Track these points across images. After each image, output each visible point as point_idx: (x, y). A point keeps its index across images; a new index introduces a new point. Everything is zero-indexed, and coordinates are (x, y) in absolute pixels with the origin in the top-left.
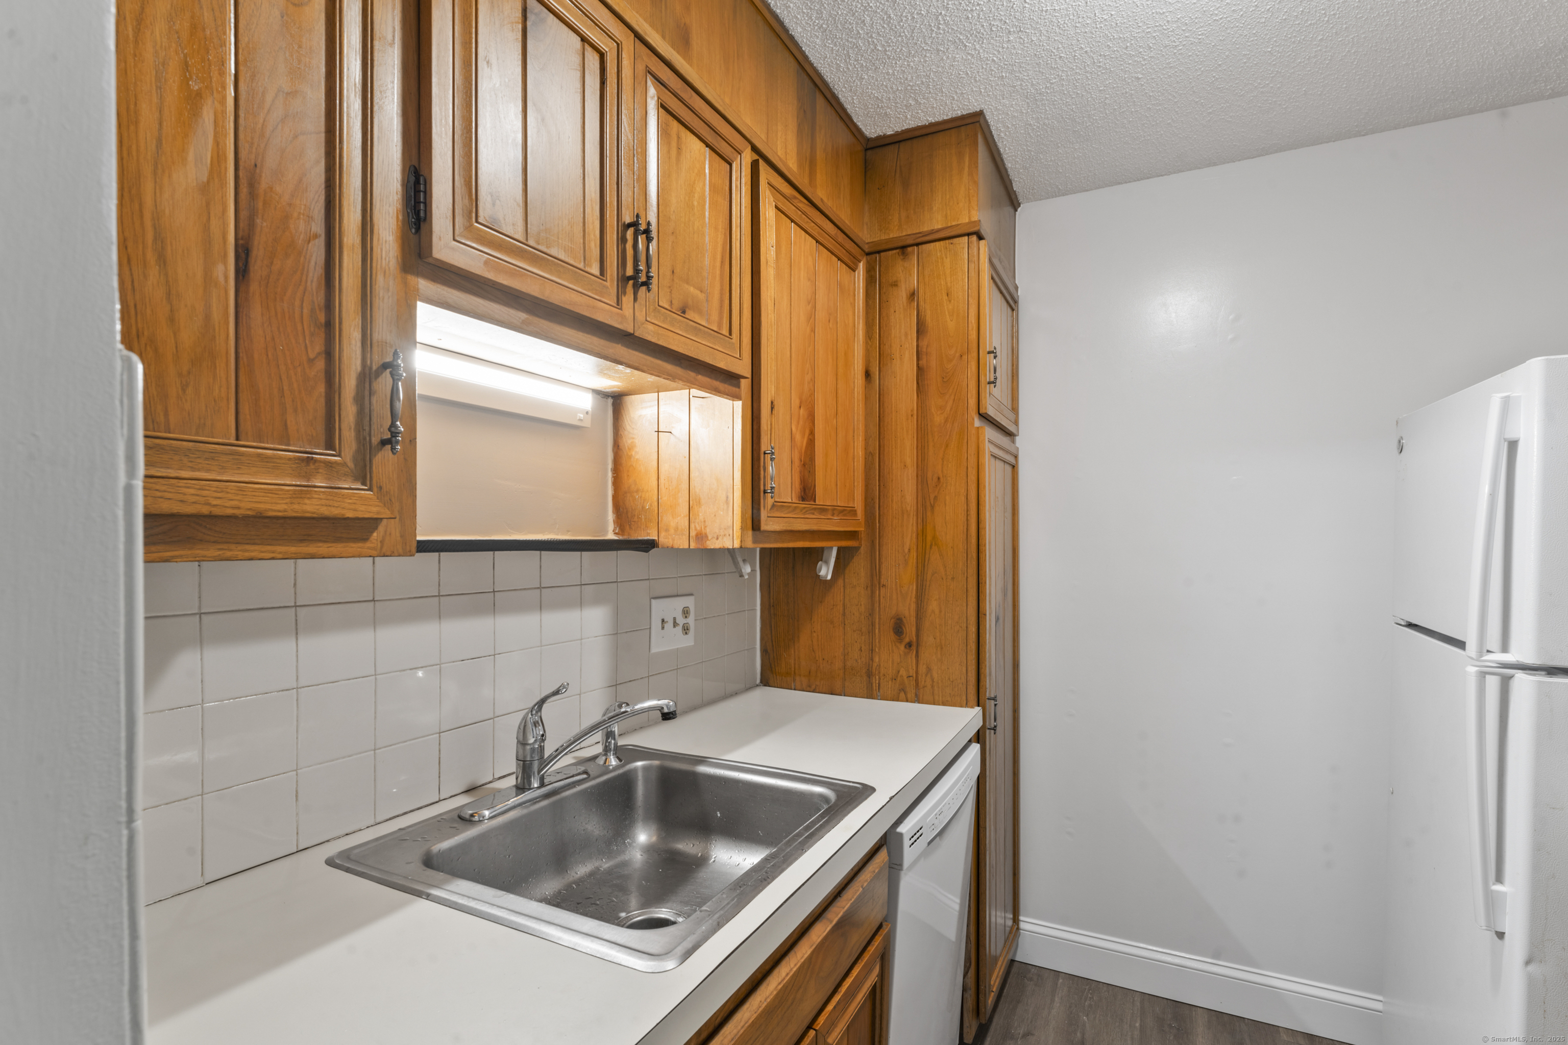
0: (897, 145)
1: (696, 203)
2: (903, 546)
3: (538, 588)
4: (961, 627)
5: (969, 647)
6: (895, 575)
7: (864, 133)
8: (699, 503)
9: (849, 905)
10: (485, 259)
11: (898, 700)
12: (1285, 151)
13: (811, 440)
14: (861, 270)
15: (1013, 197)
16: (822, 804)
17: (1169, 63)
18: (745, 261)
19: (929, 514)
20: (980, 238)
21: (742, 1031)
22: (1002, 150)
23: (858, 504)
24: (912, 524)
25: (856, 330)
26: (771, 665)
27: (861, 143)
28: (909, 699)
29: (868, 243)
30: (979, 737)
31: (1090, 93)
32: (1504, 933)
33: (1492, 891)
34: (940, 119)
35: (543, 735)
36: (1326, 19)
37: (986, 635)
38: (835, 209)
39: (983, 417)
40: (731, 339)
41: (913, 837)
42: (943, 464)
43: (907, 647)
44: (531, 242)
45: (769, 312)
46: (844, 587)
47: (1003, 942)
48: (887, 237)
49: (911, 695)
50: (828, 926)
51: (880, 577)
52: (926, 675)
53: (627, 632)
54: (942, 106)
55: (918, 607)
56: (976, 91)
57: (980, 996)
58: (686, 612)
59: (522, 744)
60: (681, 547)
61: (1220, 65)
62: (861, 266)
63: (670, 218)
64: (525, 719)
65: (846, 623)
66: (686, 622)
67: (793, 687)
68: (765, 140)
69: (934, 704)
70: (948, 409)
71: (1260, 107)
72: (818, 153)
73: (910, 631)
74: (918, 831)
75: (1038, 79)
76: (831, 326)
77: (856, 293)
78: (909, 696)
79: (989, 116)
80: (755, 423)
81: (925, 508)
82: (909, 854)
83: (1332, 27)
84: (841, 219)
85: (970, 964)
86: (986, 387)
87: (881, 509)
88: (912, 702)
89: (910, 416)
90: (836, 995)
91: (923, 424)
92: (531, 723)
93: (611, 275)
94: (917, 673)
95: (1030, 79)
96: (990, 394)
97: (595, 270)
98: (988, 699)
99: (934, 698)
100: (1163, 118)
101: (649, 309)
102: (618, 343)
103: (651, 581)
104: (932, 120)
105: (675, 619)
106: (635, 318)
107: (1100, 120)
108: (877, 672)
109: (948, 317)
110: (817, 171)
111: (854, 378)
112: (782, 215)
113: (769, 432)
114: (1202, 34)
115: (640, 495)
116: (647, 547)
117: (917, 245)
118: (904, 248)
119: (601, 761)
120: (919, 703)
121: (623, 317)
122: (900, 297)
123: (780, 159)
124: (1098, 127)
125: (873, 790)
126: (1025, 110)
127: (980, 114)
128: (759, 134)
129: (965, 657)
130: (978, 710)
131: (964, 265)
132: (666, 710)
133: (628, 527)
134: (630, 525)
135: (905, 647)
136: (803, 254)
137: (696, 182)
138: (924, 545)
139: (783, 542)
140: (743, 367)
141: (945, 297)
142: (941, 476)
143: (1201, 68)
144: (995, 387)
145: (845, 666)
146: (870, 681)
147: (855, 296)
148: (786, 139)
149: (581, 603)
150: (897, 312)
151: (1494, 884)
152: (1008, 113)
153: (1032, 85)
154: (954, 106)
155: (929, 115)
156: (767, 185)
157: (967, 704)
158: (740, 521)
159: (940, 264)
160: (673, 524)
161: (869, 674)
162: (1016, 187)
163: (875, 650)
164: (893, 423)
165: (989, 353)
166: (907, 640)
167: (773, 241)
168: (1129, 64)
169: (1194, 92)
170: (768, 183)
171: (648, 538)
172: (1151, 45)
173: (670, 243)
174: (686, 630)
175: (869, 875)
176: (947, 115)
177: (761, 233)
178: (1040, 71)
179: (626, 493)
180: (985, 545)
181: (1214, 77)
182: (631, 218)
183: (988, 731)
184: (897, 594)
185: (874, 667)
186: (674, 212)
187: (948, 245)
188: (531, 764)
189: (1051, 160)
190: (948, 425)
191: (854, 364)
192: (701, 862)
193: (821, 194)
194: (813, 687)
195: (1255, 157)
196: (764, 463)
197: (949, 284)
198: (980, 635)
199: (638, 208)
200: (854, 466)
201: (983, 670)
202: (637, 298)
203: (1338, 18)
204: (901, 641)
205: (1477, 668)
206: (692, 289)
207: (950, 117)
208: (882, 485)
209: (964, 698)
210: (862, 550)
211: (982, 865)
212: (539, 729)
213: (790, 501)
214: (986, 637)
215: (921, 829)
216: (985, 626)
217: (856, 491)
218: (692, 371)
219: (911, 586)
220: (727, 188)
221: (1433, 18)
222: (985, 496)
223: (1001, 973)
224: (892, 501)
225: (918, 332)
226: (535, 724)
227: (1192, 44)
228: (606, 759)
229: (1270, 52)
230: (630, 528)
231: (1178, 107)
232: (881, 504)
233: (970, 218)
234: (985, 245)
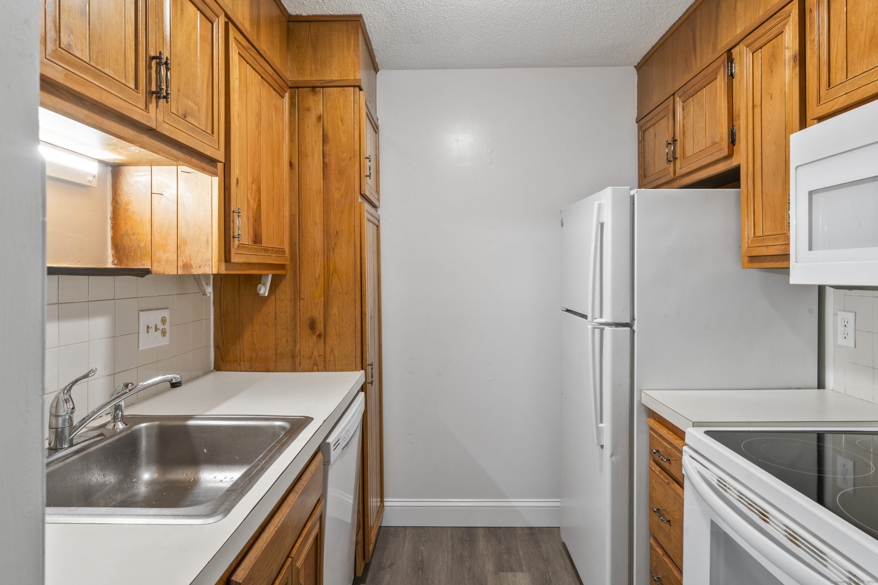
0: (309, 23)
1: (192, 47)
2: (315, 274)
3: (57, 304)
4: (352, 323)
5: (357, 334)
6: (310, 292)
7: (287, 11)
8: (185, 243)
9: (306, 483)
10: (65, 73)
11: (312, 371)
12: (512, 68)
13: (259, 204)
14: (287, 98)
15: (376, 65)
16: (280, 431)
17: (460, 14)
18: (222, 87)
19: (331, 254)
20: (361, 89)
21: (260, 553)
22: (371, 38)
23: (286, 247)
24: (321, 260)
25: (284, 136)
26: (222, 356)
27: (285, 17)
28: (320, 370)
29: (290, 81)
30: (363, 389)
31: (421, 19)
32: (603, 445)
33: (599, 427)
34: (337, 14)
35: (73, 408)
36: (530, 11)
37: (366, 326)
38: (271, 57)
39: (363, 196)
40: (213, 136)
41: (335, 445)
42: (340, 223)
43: (318, 337)
44: (93, 64)
45: (235, 120)
46: (275, 300)
47: (376, 512)
48: (303, 79)
49: (321, 367)
50: (296, 496)
51: (300, 294)
52: (331, 354)
53: (122, 335)
54: (338, 7)
55: (325, 311)
56: (359, 4)
57: (365, 547)
58: (164, 321)
59: (56, 416)
60: (171, 273)
61: (484, 20)
62: (287, 95)
63: (177, 54)
64: (57, 398)
65: (277, 324)
66: (164, 328)
67: (239, 370)
68: (232, 9)
69: (336, 371)
70: (343, 189)
71: (501, 44)
72: (261, 21)
73: (320, 327)
74: (337, 442)
75: (394, 5)
76: (270, 132)
77: (284, 112)
78: (320, 368)
79: (365, 18)
80: (226, 192)
81: (329, 250)
82: (334, 454)
83: (532, 15)
84: (275, 64)
85: (360, 527)
86: (365, 178)
87: (301, 250)
88: (322, 371)
89: (319, 193)
90: (300, 538)
91: (327, 198)
92: (62, 400)
93: (142, 90)
94: (325, 352)
95: (389, 4)
96: (367, 183)
97: (132, 85)
98: (368, 365)
99: (335, 368)
100: (456, 40)
101: (165, 114)
102: (144, 135)
103: (139, 298)
104: (331, 13)
105: (156, 325)
106: (157, 119)
107: (425, 34)
108: (298, 355)
109: (342, 134)
110: (261, 32)
111: (283, 166)
112: (242, 59)
113: (236, 198)
114: (476, 4)
115: (136, 237)
116: (144, 274)
117: (323, 87)
118: (314, 88)
119: (110, 426)
120: (326, 371)
121: (150, 118)
122: (311, 118)
123: (241, 23)
124: (424, 37)
125: (312, 419)
126: (386, 20)
127: (360, 16)
128: (228, 5)
129: (355, 341)
130: (363, 372)
131: (351, 104)
132: (174, 381)
133: (125, 260)
134: (127, 258)
135: (317, 337)
136: (254, 85)
137: (192, 33)
138: (328, 273)
139: (243, 270)
140: (220, 156)
141: (340, 122)
142: (338, 231)
143: (475, 20)
144: (370, 179)
145: (276, 352)
146: (293, 361)
147: (283, 114)
148: (243, 10)
149: (88, 315)
150: (309, 127)
151: (599, 424)
152: (376, 19)
153: (391, 8)
154: (346, 9)
155: (330, 10)
156: (233, 39)
157: (356, 369)
158: (217, 256)
159: (337, 101)
160: (164, 257)
161: (293, 356)
162: (377, 60)
163: (297, 340)
164: (308, 196)
165: (366, 158)
166: (318, 333)
167: (237, 75)
168: (441, 9)
169: (471, 30)
170: (234, 38)
171: (143, 267)
172: (452, 3)
173: (177, 71)
174: (164, 333)
175: (314, 467)
176: (341, 13)
177: (231, 69)
178: (395, 2)
179: (124, 235)
180: (365, 273)
181: (481, 25)
182: (154, 54)
183: (368, 384)
184: (311, 304)
185: (296, 352)
186: (179, 51)
187: (341, 90)
188: (64, 430)
189: (398, 49)
190: (343, 200)
191: (283, 157)
192: (195, 482)
193: (263, 47)
194: (254, 368)
195: (499, 68)
196: (233, 218)
197: (342, 114)
198: (363, 327)
199: (159, 47)
200: (283, 222)
201: (365, 348)
202: (158, 106)
203: (535, 12)
204: (314, 333)
205: (592, 326)
206: (190, 102)
207: (343, 14)
208: (301, 235)
209: (354, 365)
210: (288, 276)
211: (365, 466)
212: (70, 405)
213: (247, 243)
214: (366, 328)
215: (338, 440)
216: (366, 321)
217: (285, 239)
218: (189, 156)
219: (320, 299)
220: (210, 38)
221: (571, 22)
222: (365, 243)
223: (376, 532)
224: (308, 245)
225: (323, 141)
226: (66, 401)
227: (471, 7)
228: (115, 425)
229: (506, 20)
230: (127, 260)
231: (464, 36)
232: (300, 247)
233: (354, 77)
234: (363, 94)
